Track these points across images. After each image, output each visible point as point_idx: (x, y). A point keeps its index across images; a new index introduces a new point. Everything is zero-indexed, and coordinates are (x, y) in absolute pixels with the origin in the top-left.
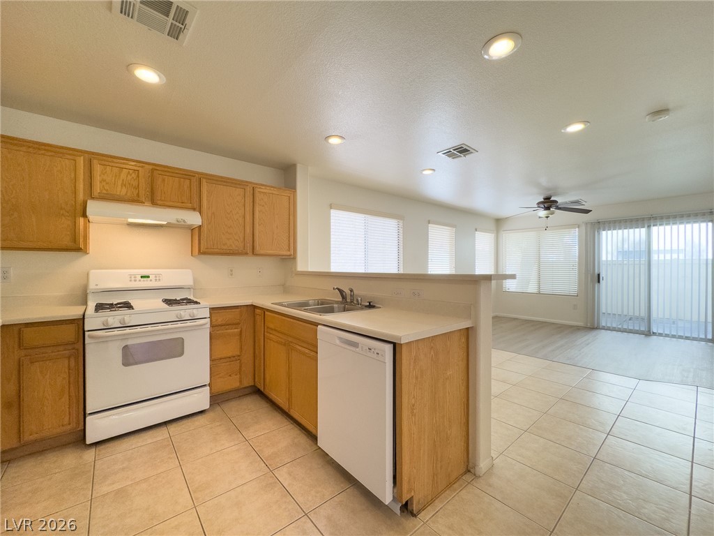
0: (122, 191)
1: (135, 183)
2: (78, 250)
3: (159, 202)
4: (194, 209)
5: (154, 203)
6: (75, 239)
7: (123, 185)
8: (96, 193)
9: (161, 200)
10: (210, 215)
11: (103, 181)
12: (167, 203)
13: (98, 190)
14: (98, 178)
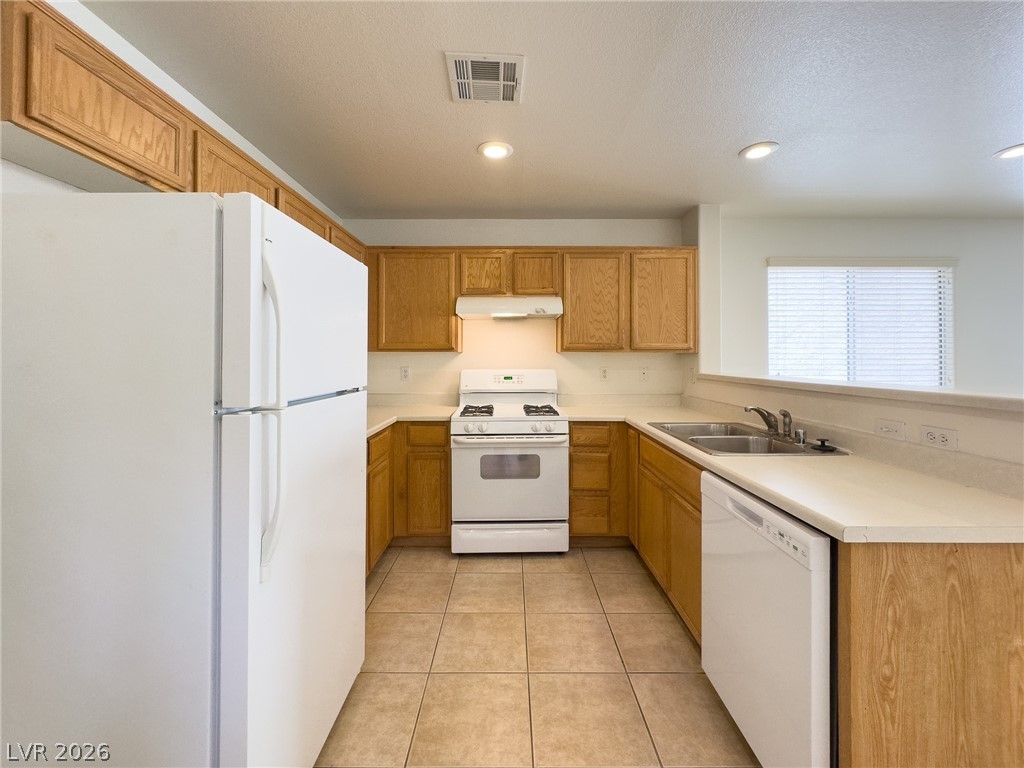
0: (485, 284)
1: (497, 273)
2: (451, 349)
3: (520, 291)
4: (556, 295)
5: (515, 293)
6: (448, 340)
7: (487, 276)
8: (464, 290)
9: (522, 288)
10: (574, 300)
11: (470, 275)
12: (527, 291)
13: (466, 285)
14: (466, 273)
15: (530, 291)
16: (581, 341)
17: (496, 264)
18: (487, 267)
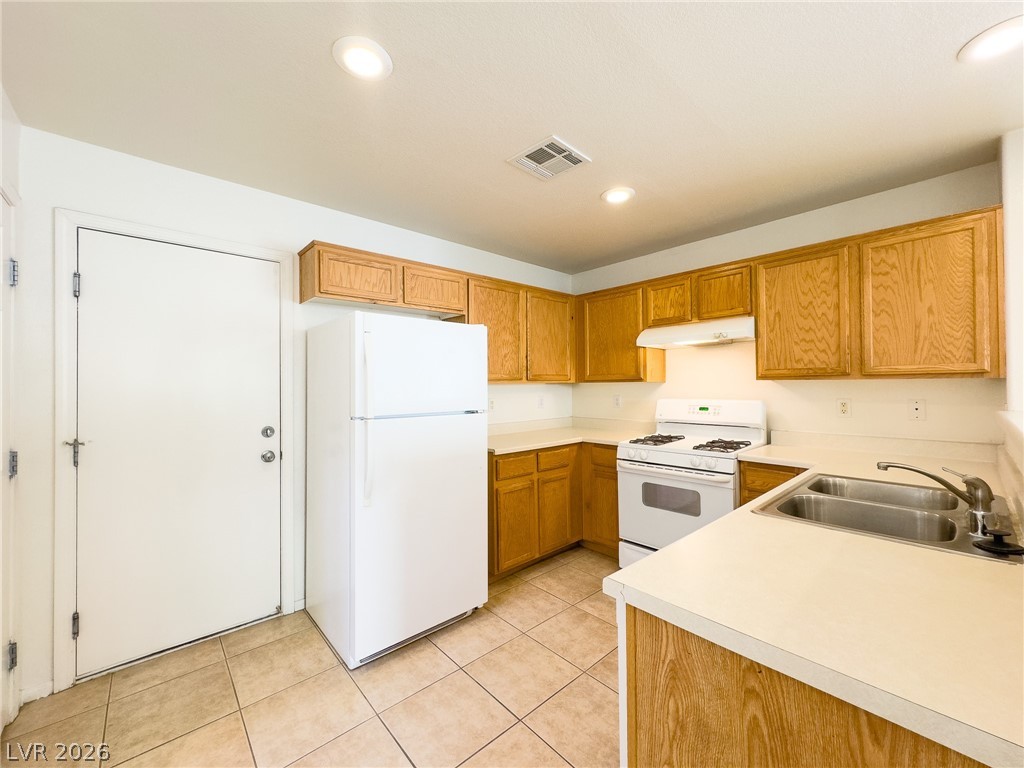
0: (670, 313)
1: (681, 300)
2: (640, 380)
3: (705, 316)
4: (749, 314)
5: (701, 318)
7: (672, 305)
8: (650, 322)
9: (708, 312)
10: (772, 318)
11: (656, 306)
12: (715, 315)
13: (652, 317)
14: (652, 305)
15: (718, 314)
16: (782, 366)
17: (680, 292)
18: (671, 296)
